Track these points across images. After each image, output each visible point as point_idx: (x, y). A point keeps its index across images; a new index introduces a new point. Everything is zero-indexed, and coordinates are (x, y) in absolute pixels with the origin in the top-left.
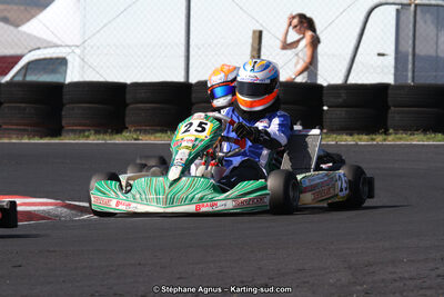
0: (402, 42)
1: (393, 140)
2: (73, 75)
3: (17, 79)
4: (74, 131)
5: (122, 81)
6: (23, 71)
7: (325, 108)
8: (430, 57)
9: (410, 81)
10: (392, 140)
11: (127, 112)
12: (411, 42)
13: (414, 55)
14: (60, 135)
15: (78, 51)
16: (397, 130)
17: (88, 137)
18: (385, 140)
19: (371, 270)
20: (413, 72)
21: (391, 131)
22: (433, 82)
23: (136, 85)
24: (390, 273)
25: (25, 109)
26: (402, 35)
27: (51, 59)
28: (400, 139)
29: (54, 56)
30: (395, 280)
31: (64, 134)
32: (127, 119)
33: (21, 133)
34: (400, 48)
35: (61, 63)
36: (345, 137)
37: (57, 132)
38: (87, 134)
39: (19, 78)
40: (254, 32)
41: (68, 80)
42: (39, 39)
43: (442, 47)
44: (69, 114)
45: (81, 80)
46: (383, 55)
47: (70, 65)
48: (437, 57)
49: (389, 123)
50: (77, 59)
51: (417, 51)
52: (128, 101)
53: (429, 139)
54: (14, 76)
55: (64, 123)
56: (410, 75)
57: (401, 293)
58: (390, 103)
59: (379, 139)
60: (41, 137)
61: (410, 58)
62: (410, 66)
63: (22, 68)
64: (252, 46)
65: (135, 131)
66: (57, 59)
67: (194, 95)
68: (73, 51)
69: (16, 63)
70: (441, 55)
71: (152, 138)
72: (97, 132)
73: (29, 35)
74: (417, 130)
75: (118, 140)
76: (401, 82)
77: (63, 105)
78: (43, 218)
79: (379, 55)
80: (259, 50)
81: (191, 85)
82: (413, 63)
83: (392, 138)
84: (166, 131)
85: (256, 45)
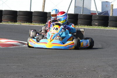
1: (80, 27)
4: (5, 21)
11: (17, 17)
12: (82, 4)
13: (83, 7)
18: (79, 27)
28: (82, 27)
31: (2, 22)
32: (17, 19)
38: (9, 22)
44: (4, 17)
46: (76, 7)
49: (78, 23)
51: (84, 6)
52: (18, 15)
53: (89, 27)
55: (2, 19)
56: (82, 12)
58: (78, 18)
61: (82, 8)
62: (82, 10)
65: (20, 22)
71: (24, 24)
72: (11, 22)
74: (86, 25)
75: (17, 24)
80: (45, 4)
81: (32, 12)
82: (83, 9)
83: (80, 26)
84: (27, 23)
85: (44, 3)
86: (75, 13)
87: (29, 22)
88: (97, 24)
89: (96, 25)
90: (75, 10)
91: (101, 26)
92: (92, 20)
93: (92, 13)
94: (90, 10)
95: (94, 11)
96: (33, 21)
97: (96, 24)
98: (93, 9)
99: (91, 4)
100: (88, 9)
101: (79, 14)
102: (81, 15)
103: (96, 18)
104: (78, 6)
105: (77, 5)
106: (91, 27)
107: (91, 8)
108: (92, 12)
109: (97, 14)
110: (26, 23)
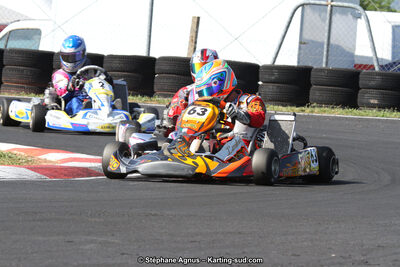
1: (319, 112)
7: (260, 83)
9: (324, 66)
10: (314, 111)
12: (326, 34)
13: (328, 44)
16: (321, 103)
18: (312, 112)
20: (327, 57)
21: (315, 104)
23: (112, 57)
25: (23, 71)
28: (325, 112)
36: (281, 107)
40: (194, 17)
49: (311, 97)
51: (332, 41)
56: (324, 60)
58: (312, 80)
61: (325, 46)
62: (325, 53)
67: (157, 67)
74: (337, 105)
79: (301, 43)
80: (197, 32)
81: (154, 59)
82: (328, 51)
83: (317, 110)
84: (137, 95)
85: (195, 28)
86: (302, 64)
87: (143, 95)
88: (376, 102)
89: (373, 106)
90: (299, 55)
91: (389, 108)
92: (359, 89)
93: (360, 66)
94: (352, 55)
95: (367, 58)
96: (155, 89)
97: (372, 101)
98: (362, 50)
99: (355, 33)
100: (347, 50)
101: (315, 67)
102: (322, 70)
103: (373, 83)
104: (312, 38)
105: (306, 37)
106: (355, 111)
107: (354, 46)
108: (357, 62)
109: (377, 69)
110: (133, 95)
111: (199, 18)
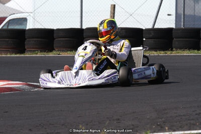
0: (178, 9)
2: (30, 26)
3: (4, 28)
4: (30, 51)
5: (52, 28)
6: (7, 24)
7: (144, 39)
8: (191, 15)
9: (182, 27)
10: (175, 53)
11: (55, 42)
12: (182, 9)
13: (184, 15)
14: (24, 53)
15: (32, 15)
16: (177, 49)
17: (37, 53)
18: (171, 53)
19: (166, 112)
20: (184, 22)
21: (174, 49)
22: (193, 27)
23: (58, 30)
24: (175, 113)
25: (8, 41)
26: (179, 5)
27: (20, 18)
28: (178, 53)
29: (21, 17)
30: (177, 116)
31: (26, 52)
32: (55, 45)
33: (6, 52)
34: (178, 12)
35: (24, 20)
36: (153, 52)
37: (23, 52)
38: (36, 52)
39: (5, 27)
40: (112, 5)
41: (27, 28)
42: (14, 10)
43: (197, 11)
44: (28, 43)
45: (34, 28)
46: (170, 15)
47: (28, 21)
48: (195, 15)
49: (173, 45)
50: (31, 18)
51: (185, 13)
52: (55, 37)
53: (191, 53)
54: (3, 26)
55: (26, 47)
56: (182, 24)
57: (180, 122)
58: (174, 35)
59: (169, 53)
60: (16, 54)
61: (182, 16)
62: (182, 20)
63: (7, 23)
64: (111, 12)
65: (58, 50)
66: (23, 18)
67: (84, 34)
68: (30, 15)
69: (4, 20)
70: (196, 15)
71: (66, 53)
72: (41, 51)
73: (9, 8)
74: (186, 49)
75: (51, 55)
76: (178, 27)
77: (25, 39)
78: (17, 90)
79: (168, 15)
80: (114, 13)
82: (184, 18)
84: (72, 51)
85: (113, 11)
106: (196, 51)
110: (70, 51)
111: (114, 5)
